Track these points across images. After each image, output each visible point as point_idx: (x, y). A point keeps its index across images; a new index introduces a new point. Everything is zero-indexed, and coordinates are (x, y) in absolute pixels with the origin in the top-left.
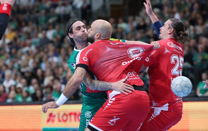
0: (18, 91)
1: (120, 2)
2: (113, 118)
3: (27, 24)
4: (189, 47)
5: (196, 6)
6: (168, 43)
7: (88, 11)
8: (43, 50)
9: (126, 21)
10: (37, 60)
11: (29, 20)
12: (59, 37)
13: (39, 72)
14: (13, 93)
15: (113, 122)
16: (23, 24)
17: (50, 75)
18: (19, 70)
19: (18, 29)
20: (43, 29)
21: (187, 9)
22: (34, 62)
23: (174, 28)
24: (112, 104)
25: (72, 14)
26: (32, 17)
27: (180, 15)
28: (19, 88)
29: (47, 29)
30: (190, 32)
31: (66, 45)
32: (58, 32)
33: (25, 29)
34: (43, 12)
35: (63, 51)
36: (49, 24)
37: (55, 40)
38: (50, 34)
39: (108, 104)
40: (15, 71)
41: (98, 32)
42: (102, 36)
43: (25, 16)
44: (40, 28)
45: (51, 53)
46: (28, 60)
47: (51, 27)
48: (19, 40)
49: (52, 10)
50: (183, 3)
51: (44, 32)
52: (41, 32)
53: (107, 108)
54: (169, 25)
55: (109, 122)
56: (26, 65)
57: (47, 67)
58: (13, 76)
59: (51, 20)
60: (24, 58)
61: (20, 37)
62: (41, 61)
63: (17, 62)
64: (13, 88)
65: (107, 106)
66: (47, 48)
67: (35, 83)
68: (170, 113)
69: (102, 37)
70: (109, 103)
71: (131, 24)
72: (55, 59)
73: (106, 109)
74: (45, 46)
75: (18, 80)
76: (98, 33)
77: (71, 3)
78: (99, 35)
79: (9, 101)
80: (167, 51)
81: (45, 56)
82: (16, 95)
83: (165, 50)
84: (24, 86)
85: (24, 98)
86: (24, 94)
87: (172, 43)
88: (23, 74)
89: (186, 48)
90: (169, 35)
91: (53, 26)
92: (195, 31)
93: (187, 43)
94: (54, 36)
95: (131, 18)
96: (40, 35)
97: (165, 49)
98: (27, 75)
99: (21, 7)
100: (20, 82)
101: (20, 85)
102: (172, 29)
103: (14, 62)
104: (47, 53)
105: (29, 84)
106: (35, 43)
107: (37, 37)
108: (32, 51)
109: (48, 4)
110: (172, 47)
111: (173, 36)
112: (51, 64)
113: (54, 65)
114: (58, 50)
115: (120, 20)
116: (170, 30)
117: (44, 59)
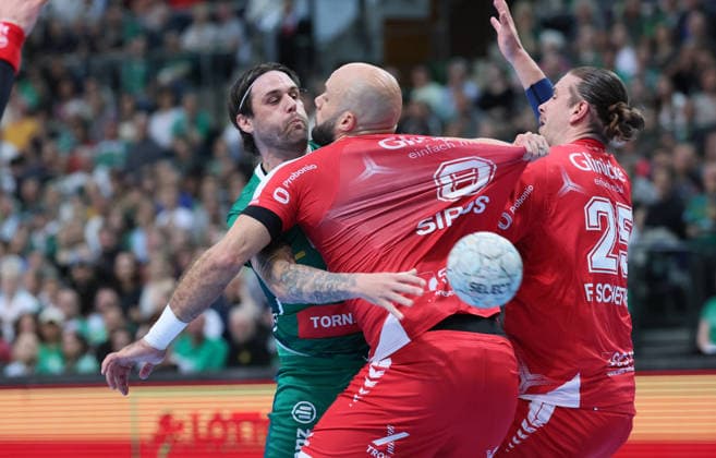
0: (46, 334)
1: (420, 9)
2: (384, 434)
3: (79, 91)
4: (672, 172)
5: (696, 21)
6: (572, 157)
7: (302, 42)
8: (138, 185)
9: (440, 79)
10: (116, 220)
11: (88, 75)
12: (197, 135)
13: (124, 265)
14: (27, 343)
15: (383, 449)
16: (66, 88)
17: (162, 277)
18: (51, 257)
19: (46, 108)
20: (138, 108)
21: (662, 33)
22: (106, 227)
23: (592, 100)
24: (380, 381)
25: (245, 54)
26: (98, 62)
27: (638, 55)
28: (51, 323)
29: (152, 109)
30: (673, 117)
31: (221, 166)
32: (194, 121)
33: (73, 108)
34: (138, 44)
35: (209, 187)
36: (162, 90)
37: (182, 148)
38: (163, 127)
39: (368, 383)
40: (36, 259)
41: (348, 110)
42: (361, 125)
43: (73, 60)
44: (128, 105)
45: (167, 196)
46: (85, 222)
47: (166, 100)
48: (49, 149)
49: (171, 38)
50: (647, 10)
51: (141, 118)
52: (129, 118)
53: (364, 396)
54: (571, 90)
55: (371, 448)
56: (77, 241)
57: (152, 248)
58: (29, 279)
59: (167, 76)
60: (67, 212)
61: (53, 135)
62: (130, 224)
63: (42, 227)
64: (27, 322)
65: (361, 391)
66: (154, 175)
67: (109, 305)
68: (588, 416)
69: (361, 128)
70: (372, 380)
71: (459, 88)
72: (183, 219)
73: (359, 400)
74: (146, 168)
75: (45, 296)
76: (347, 114)
77: (240, 13)
78: (350, 121)
79: (15, 370)
80: (569, 185)
81: (146, 207)
82: (39, 350)
83: (563, 183)
84: (69, 317)
85: (70, 359)
86: (70, 345)
87: (587, 156)
88: (64, 272)
89: (661, 176)
90: (573, 129)
91: (175, 96)
92: (691, 113)
93: (661, 158)
94: (179, 133)
95: (457, 68)
96: (128, 131)
97: (561, 179)
98: (79, 275)
99: (57, 27)
100: (55, 301)
101: (53, 313)
102: (581, 105)
103: (32, 229)
104: (151, 194)
105: (86, 307)
106: (108, 160)
107: (115, 136)
108: (98, 190)
109: (155, 17)
110: (589, 169)
111: (589, 130)
112: (166, 234)
113: (179, 240)
114: (191, 184)
115: (420, 75)
116: (576, 108)
117: (141, 218)
